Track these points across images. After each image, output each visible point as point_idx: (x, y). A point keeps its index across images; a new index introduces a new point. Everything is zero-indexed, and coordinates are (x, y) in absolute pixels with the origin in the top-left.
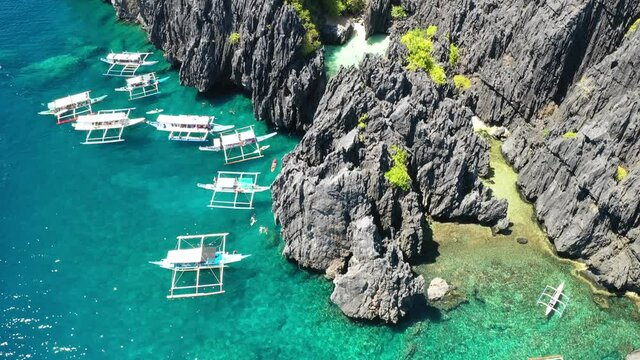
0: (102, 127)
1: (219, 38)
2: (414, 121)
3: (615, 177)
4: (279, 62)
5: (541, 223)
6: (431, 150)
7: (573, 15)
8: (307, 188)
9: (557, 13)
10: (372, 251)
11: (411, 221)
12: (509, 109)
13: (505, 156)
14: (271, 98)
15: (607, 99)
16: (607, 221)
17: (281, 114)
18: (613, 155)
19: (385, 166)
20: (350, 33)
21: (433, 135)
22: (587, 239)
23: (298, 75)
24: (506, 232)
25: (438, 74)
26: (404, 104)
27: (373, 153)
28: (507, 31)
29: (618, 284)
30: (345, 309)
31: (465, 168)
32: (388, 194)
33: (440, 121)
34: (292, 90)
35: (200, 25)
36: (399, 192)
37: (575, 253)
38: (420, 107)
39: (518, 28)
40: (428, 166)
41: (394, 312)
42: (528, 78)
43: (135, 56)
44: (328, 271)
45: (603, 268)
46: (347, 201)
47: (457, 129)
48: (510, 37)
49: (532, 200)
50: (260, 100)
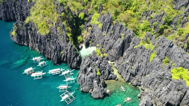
0: (37, 75)
1: (59, 53)
2: (99, 64)
3: (132, 68)
4: (73, 56)
5: (123, 77)
6: (103, 68)
7: (121, 42)
8: (85, 78)
9: (119, 42)
10: (97, 86)
11: (102, 80)
12: (114, 59)
13: (115, 67)
14: (72, 63)
15: (129, 56)
16: (132, 75)
17: (74, 66)
18: (130, 65)
19: (96, 72)
20: (82, 47)
21: (103, 66)
22: (130, 79)
23: (77, 58)
24: (117, 80)
25: (102, 55)
26: (97, 62)
27: (94, 70)
28: (112, 45)
29: (135, 85)
30: (94, 97)
31: (109, 70)
32: (98, 76)
33: (103, 63)
34: (76, 61)
35: (55, 51)
36: (99, 76)
37: (128, 81)
38: (100, 62)
39: (113, 44)
40: (103, 71)
41: (102, 96)
42: (116, 53)
43: (39, 58)
44: (89, 92)
45: (133, 83)
46: (92, 78)
47: (106, 64)
48: (112, 46)
49: (121, 74)
50: (69, 64)
